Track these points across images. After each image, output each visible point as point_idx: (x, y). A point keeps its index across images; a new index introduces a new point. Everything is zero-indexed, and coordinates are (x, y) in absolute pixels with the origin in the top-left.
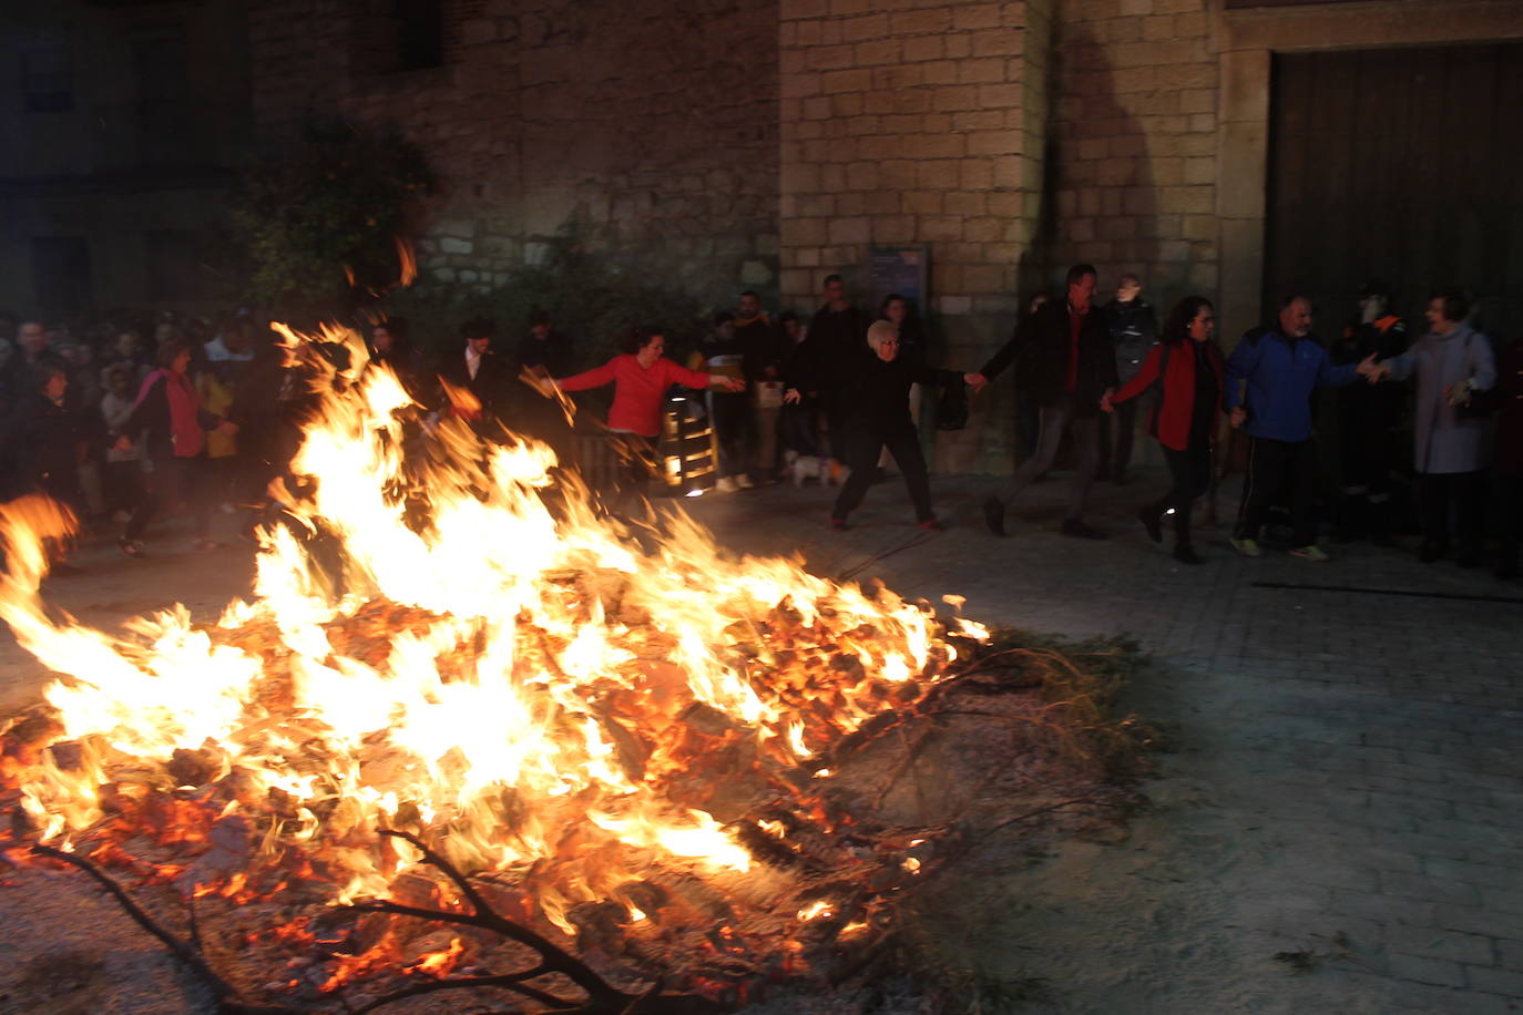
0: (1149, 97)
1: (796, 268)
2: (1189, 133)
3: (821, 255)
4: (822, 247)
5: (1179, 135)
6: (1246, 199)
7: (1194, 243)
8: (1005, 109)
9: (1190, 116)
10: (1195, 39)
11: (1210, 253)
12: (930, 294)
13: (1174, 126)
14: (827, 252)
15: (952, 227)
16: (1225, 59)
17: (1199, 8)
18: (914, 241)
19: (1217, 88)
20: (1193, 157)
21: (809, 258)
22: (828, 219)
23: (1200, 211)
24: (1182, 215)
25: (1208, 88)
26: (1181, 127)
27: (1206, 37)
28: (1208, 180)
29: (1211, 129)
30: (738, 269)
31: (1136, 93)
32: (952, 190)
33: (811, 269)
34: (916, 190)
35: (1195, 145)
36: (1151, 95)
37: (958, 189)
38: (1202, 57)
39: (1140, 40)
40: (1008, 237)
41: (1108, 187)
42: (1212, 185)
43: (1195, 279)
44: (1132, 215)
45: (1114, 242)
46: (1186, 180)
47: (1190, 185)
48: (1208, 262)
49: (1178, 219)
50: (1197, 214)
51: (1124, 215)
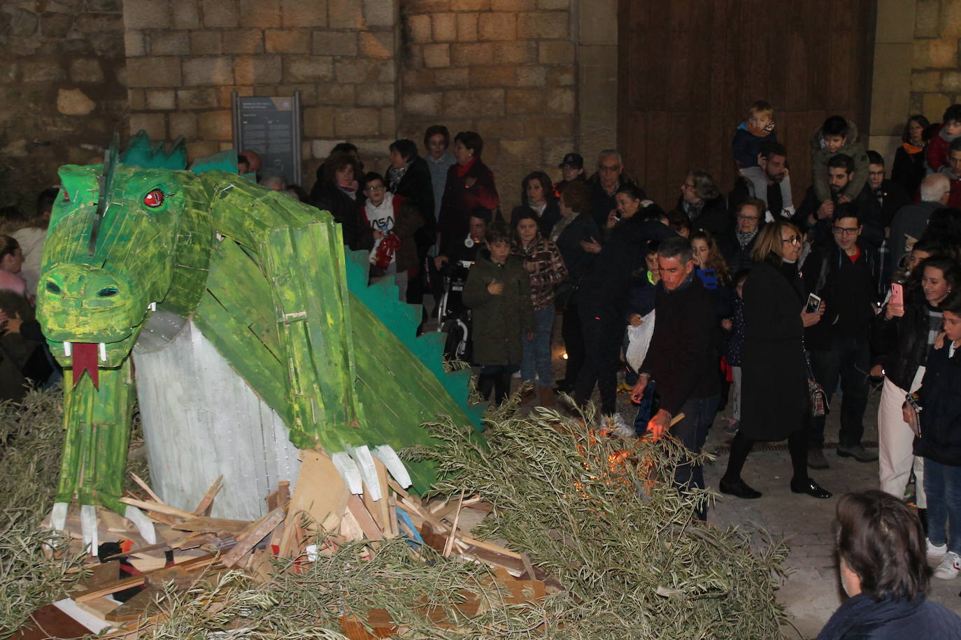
1: (149, 111)
3: (176, 96)
4: (176, 89)
6: (602, 26)
7: (551, 68)
12: (304, 138)
14: (181, 94)
15: (322, 69)
18: (281, 83)
21: (163, 101)
22: (183, 58)
23: (556, 36)
24: (539, 40)
28: (564, 6)
30: (52, 99)
32: (319, 29)
33: (166, 112)
34: (281, 28)
37: (328, 28)
40: (382, 77)
41: (463, 12)
42: (567, 11)
43: (553, 104)
44: (488, 41)
45: (472, 67)
46: (540, 6)
47: (545, 11)
48: (565, 87)
49: (534, 45)
50: (554, 39)
51: (481, 41)
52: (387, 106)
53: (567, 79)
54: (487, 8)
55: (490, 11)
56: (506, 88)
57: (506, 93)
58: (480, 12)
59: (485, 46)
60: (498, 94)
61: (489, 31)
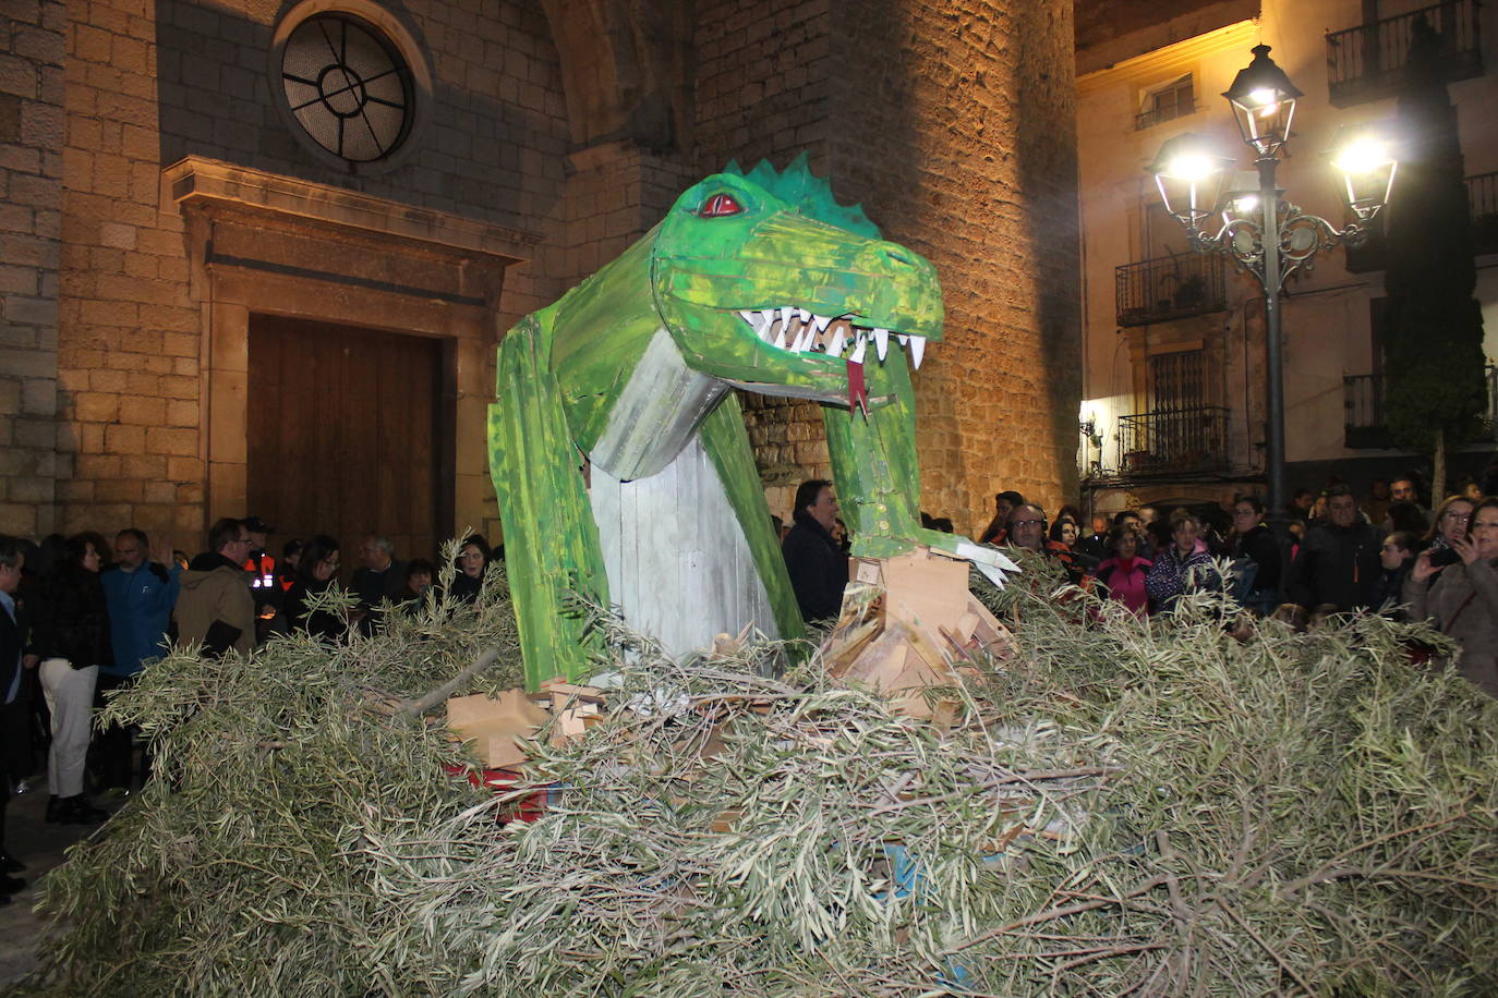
0: (133, 333)
2: (174, 375)
5: (164, 376)
6: (232, 445)
7: (180, 484)
8: (37, 328)
9: (174, 358)
10: (177, 284)
11: (196, 496)
13: (159, 366)
16: (205, 307)
17: (183, 255)
19: (200, 334)
20: (178, 400)
23: (185, 453)
24: (169, 456)
25: (191, 334)
26: (164, 367)
27: (189, 284)
28: (194, 423)
29: (196, 374)
31: (120, 328)
35: (179, 388)
36: (134, 332)
38: (184, 301)
39: (122, 273)
41: (89, 422)
42: (196, 428)
43: (182, 521)
44: (115, 454)
45: (97, 481)
46: (170, 422)
47: (175, 427)
48: (195, 504)
49: (163, 460)
50: (182, 456)
51: (106, 453)
52: (45, 503)
53: (197, 496)
54: (114, 420)
55: (118, 422)
56: (133, 503)
57: (133, 509)
58: (108, 423)
59: (112, 458)
60: (125, 509)
61: (117, 444)
